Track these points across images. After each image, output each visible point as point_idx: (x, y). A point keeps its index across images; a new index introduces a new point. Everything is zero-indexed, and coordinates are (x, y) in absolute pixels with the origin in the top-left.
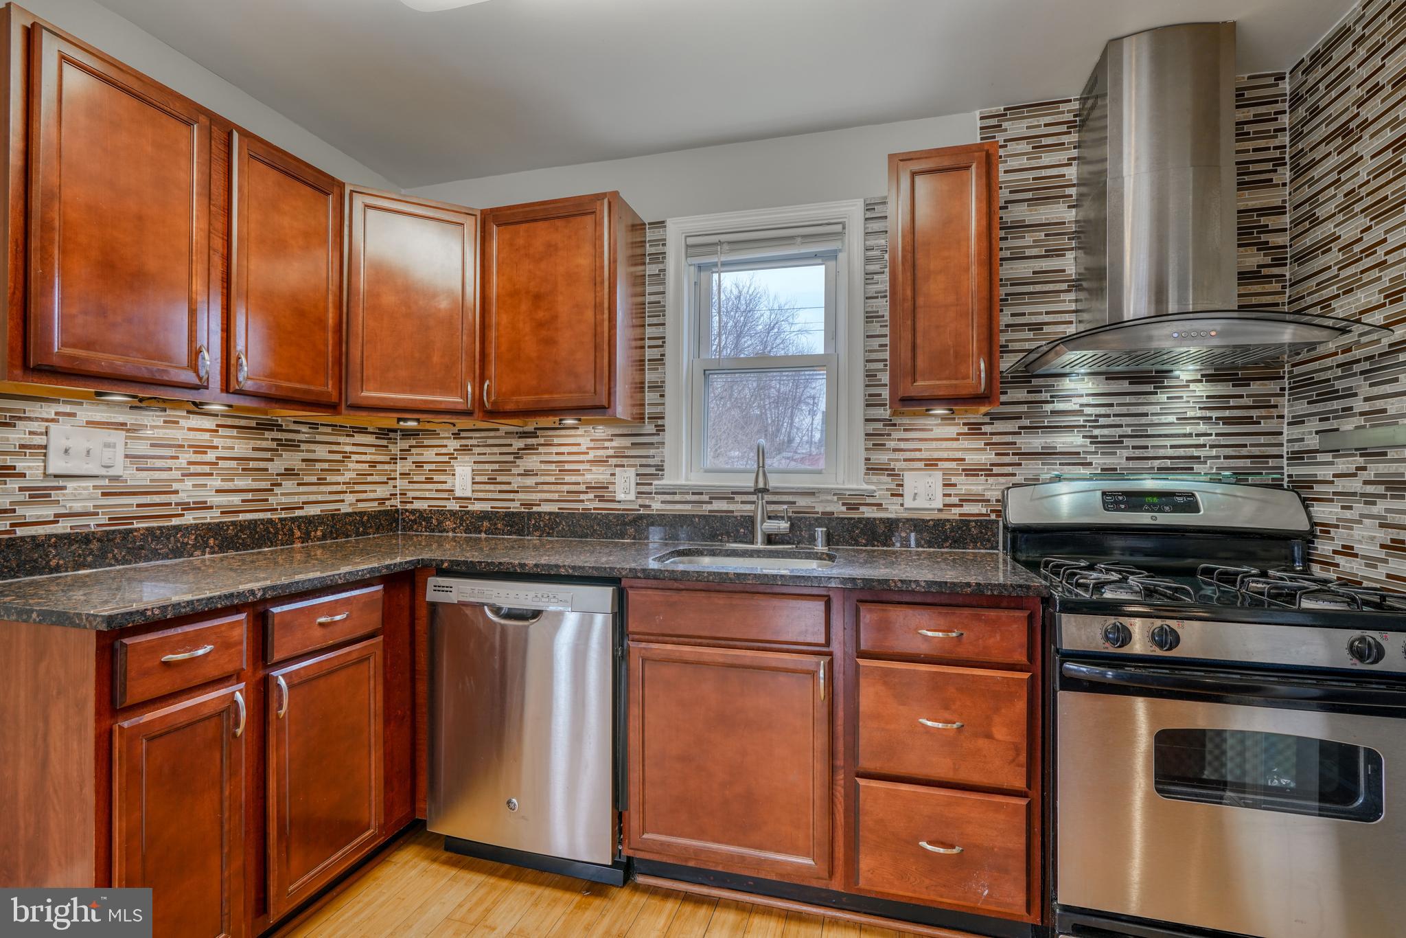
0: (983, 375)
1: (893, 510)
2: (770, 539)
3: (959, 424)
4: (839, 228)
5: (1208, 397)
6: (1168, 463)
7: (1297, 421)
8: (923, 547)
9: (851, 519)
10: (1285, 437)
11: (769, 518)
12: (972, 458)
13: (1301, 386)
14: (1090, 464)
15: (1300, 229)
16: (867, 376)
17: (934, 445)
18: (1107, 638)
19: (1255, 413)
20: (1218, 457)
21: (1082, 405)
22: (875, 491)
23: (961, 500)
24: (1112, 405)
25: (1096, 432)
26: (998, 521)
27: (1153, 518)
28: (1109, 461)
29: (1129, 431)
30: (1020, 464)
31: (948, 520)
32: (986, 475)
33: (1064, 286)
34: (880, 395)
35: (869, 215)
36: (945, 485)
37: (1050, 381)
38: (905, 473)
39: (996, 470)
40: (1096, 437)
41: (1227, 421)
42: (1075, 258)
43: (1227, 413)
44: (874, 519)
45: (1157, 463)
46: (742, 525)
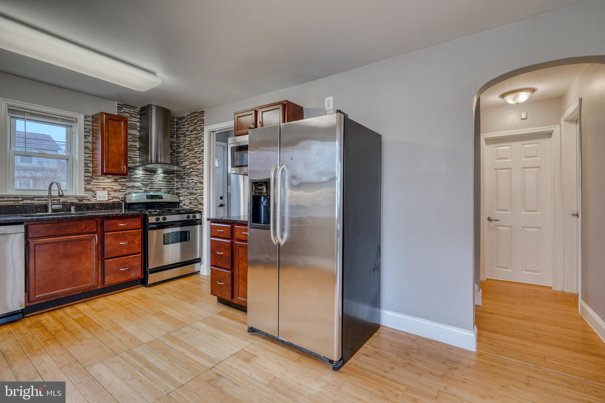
0: (125, 169)
1: (93, 201)
2: (54, 211)
3: (112, 179)
4: (75, 120)
5: (163, 177)
6: (157, 189)
7: (177, 182)
8: (103, 210)
9: (81, 204)
10: (175, 185)
11: (54, 204)
12: (115, 188)
13: (178, 176)
14: (142, 189)
15: (177, 147)
16: (85, 164)
17: (105, 184)
18: (156, 220)
19: (171, 180)
20: (165, 188)
21: (140, 176)
22: (88, 196)
23: (112, 198)
24: (146, 177)
25: (143, 182)
26: (122, 203)
27: (156, 200)
28: (146, 189)
29: (149, 182)
30: (127, 189)
31: (110, 203)
32: (119, 192)
33: (137, 149)
34: (89, 170)
35: (86, 119)
36: (108, 194)
37: (134, 170)
38: (97, 191)
39: (121, 190)
40: (143, 184)
41: (167, 182)
42: (139, 144)
43: (166, 180)
44: (88, 204)
45: (155, 190)
46: (39, 208)
